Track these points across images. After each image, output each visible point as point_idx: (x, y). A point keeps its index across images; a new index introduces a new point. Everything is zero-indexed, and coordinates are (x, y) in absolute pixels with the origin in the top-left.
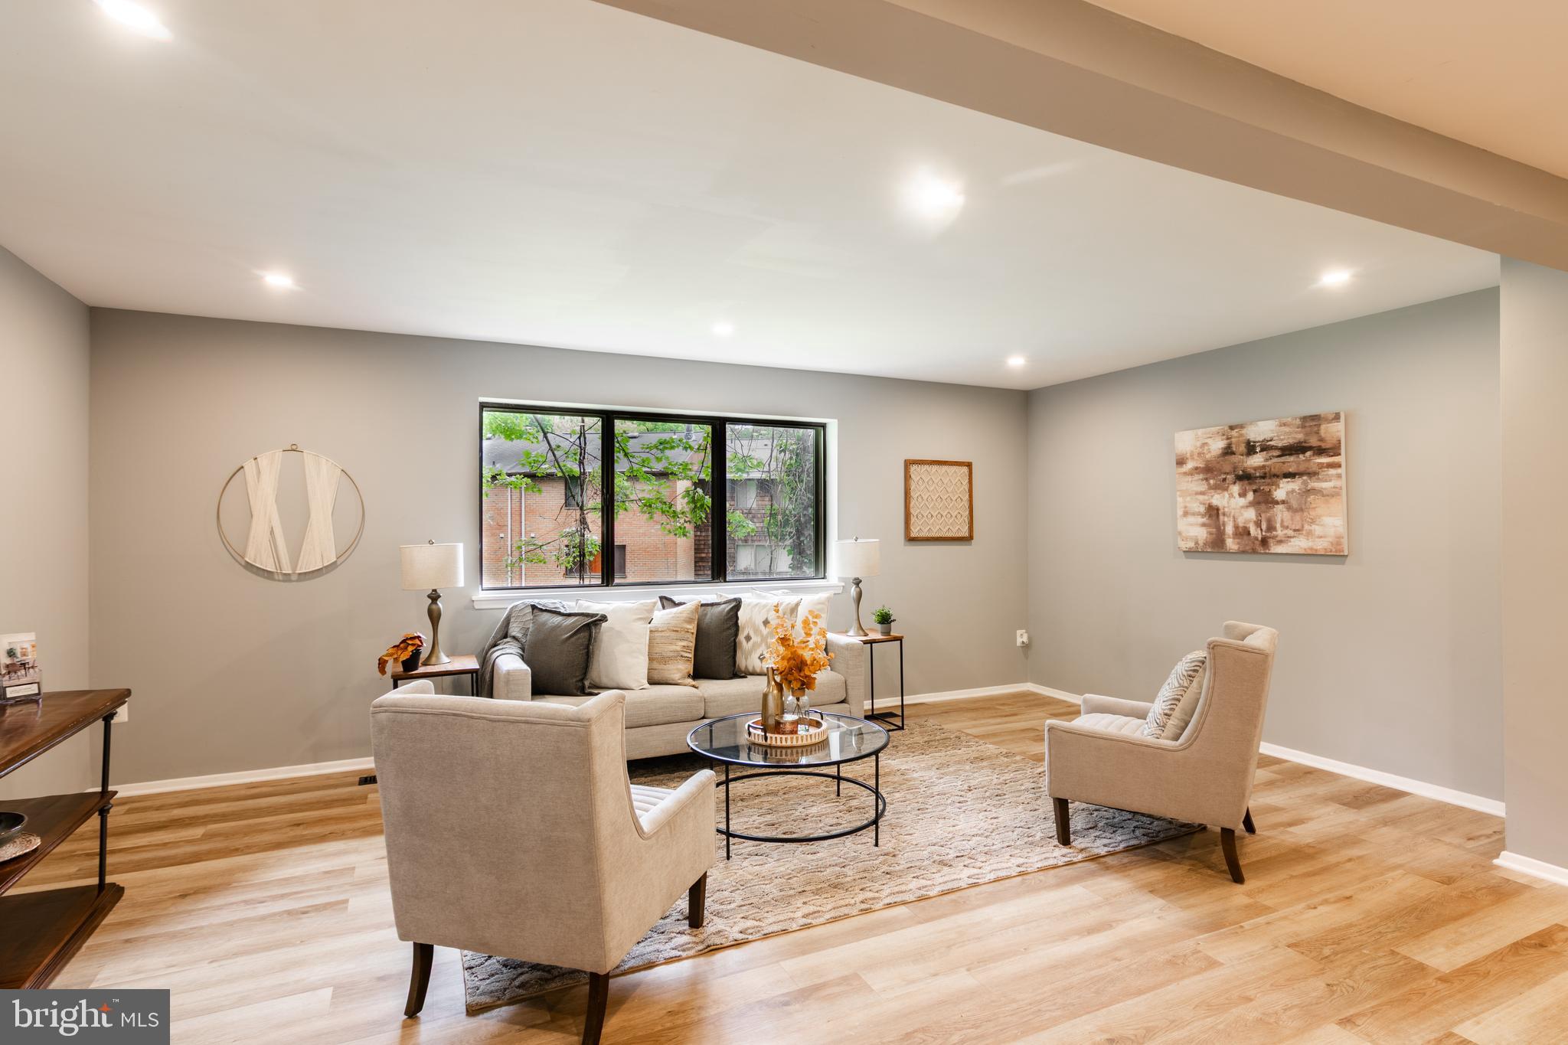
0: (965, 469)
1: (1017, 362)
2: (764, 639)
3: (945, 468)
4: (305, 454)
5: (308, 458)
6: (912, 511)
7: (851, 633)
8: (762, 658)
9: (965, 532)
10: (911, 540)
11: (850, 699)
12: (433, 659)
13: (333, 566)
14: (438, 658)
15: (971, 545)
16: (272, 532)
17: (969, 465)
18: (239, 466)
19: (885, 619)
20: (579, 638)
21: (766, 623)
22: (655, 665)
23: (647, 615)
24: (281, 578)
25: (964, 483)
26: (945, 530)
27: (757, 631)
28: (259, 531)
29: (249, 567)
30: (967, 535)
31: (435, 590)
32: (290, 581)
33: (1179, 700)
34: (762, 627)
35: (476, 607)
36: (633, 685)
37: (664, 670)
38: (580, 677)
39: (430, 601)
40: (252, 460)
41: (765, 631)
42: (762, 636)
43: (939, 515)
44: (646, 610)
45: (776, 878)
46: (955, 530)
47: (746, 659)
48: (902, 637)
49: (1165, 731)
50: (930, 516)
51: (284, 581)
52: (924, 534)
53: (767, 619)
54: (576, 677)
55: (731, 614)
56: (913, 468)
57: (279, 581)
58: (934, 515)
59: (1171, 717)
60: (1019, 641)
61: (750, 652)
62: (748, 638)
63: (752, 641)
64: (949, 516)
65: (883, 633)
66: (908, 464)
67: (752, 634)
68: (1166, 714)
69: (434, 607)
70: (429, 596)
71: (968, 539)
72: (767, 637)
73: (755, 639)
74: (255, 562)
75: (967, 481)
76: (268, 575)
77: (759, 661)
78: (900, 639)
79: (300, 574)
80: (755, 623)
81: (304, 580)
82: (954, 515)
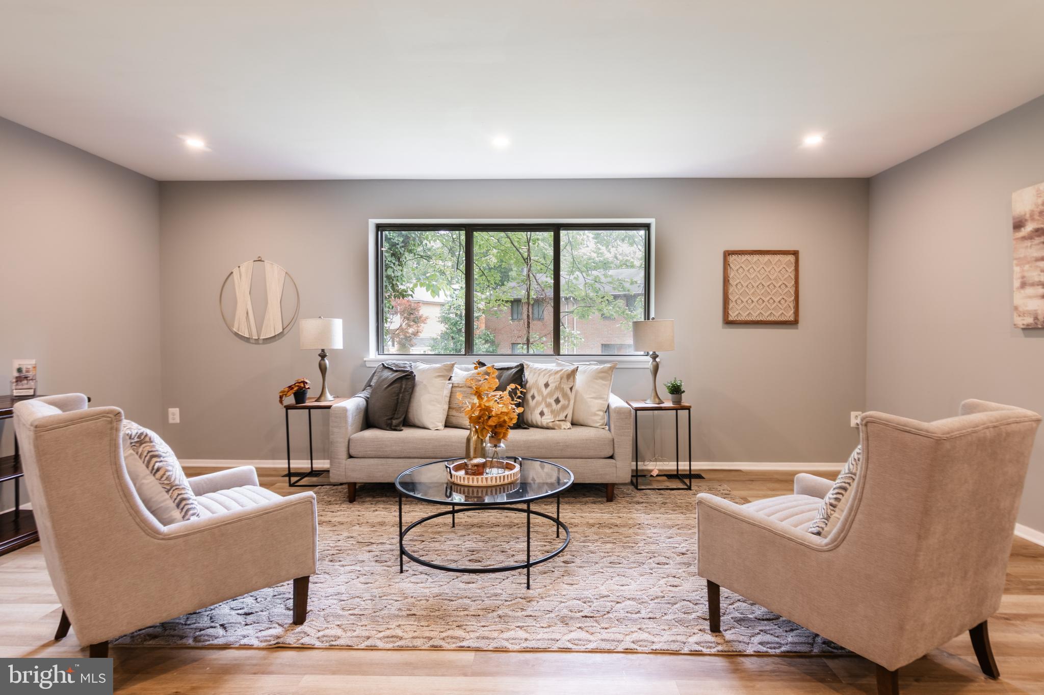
0: (791, 258)
1: (813, 140)
2: (544, 399)
3: (767, 258)
4: (265, 263)
5: (267, 264)
6: (730, 297)
7: (648, 401)
8: (542, 414)
9: (789, 316)
10: (728, 322)
11: (616, 456)
12: (323, 398)
13: (281, 335)
14: (325, 396)
15: (797, 328)
16: (247, 313)
17: (795, 253)
18: (230, 272)
19: (676, 390)
20: (393, 388)
21: (547, 385)
22: (454, 413)
23: (447, 373)
24: (254, 342)
25: (790, 271)
26: (767, 315)
27: (539, 391)
28: (240, 313)
29: (236, 334)
30: (792, 319)
31: (323, 350)
32: (259, 344)
33: (845, 489)
34: (543, 389)
35: (368, 366)
36: (430, 427)
37: (459, 417)
38: (390, 417)
39: (320, 358)
40: (237, 268)
41: (545, 392)
42: (543, 396)
43: (761, 301)
44: (445, 369)
45: (412, 597)
46: (777, 314)
47: (531, 414)
48: (690, 407)
49: (829, 524)
50: (750, 301)
51: (256, 344)
52: (744, 317)
53: (547, 382)
54: (387, 416)
55: (517, 376)
56: (732, 259)
57: (253, 343)
58: (755, 300)
59: (836, 509)
60: (854, 422)
61: (534, 409)
62: (533, 397)
63: (535, 399)
64: (771, 301)
65: (674, 402)
66: (727, 254)
67: (536, 395)
68: (831, 505)
69: (322, 362)
70: (319, 355)
71: (793, 323)
72: (546, 398)
73: (538, 398)
74: (238, 331)
75: (793, 268)
76: (247, 340)
77: (539, 416)
78: (688, 408)
79: (264, 339)
80: (538, 385)
81: (266, 344)
82: (777, 300)
